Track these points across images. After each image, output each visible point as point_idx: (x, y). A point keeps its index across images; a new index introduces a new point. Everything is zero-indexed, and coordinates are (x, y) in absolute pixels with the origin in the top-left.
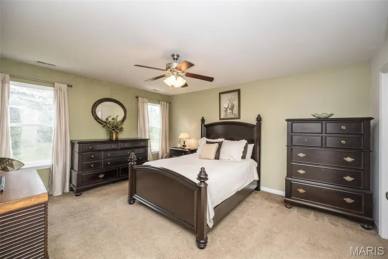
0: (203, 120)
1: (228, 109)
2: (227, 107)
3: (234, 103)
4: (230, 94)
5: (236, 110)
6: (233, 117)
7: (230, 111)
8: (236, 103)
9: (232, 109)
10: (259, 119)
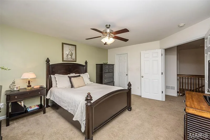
0: (48, 61)
1: (69, 55)
2: (68, 54)
3: (73, 52)
4: (70, 46)
5: (74, 57)
6: (72, 60)
7: (70, 57)
8: (74, 52)
9: (71, 55)
10: (86, 63)
